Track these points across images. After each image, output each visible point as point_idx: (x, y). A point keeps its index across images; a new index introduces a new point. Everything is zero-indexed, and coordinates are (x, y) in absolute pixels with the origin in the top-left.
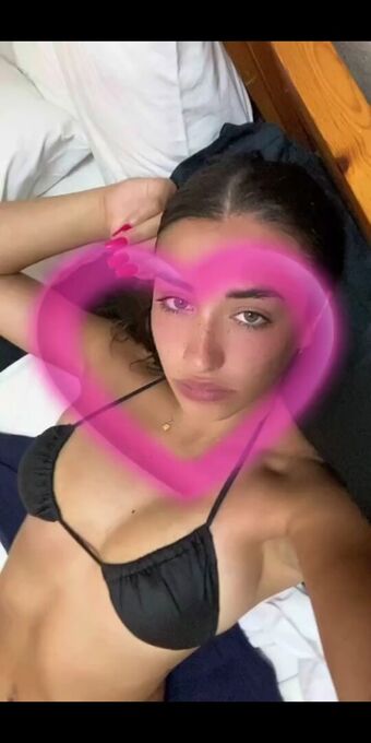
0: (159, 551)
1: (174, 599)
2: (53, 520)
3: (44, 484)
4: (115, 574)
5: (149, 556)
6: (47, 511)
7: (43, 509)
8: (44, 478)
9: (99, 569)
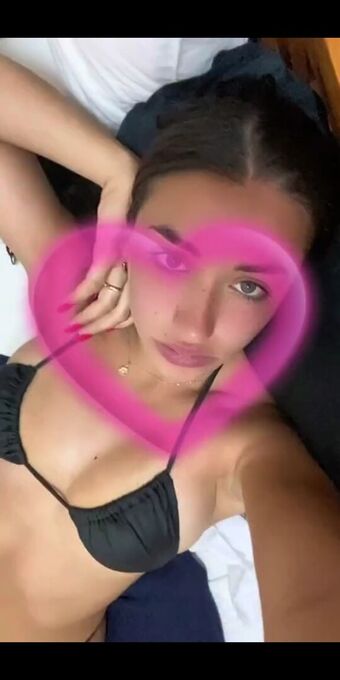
0: (124, 498)
1: (138, 537)
2: (18, 463)
3: (9, 429)
4: (82, 518)
5: (114, 503)
6: (13, 455)
7: (8, 453)
8: (9, 423)
9: (67, 511)
